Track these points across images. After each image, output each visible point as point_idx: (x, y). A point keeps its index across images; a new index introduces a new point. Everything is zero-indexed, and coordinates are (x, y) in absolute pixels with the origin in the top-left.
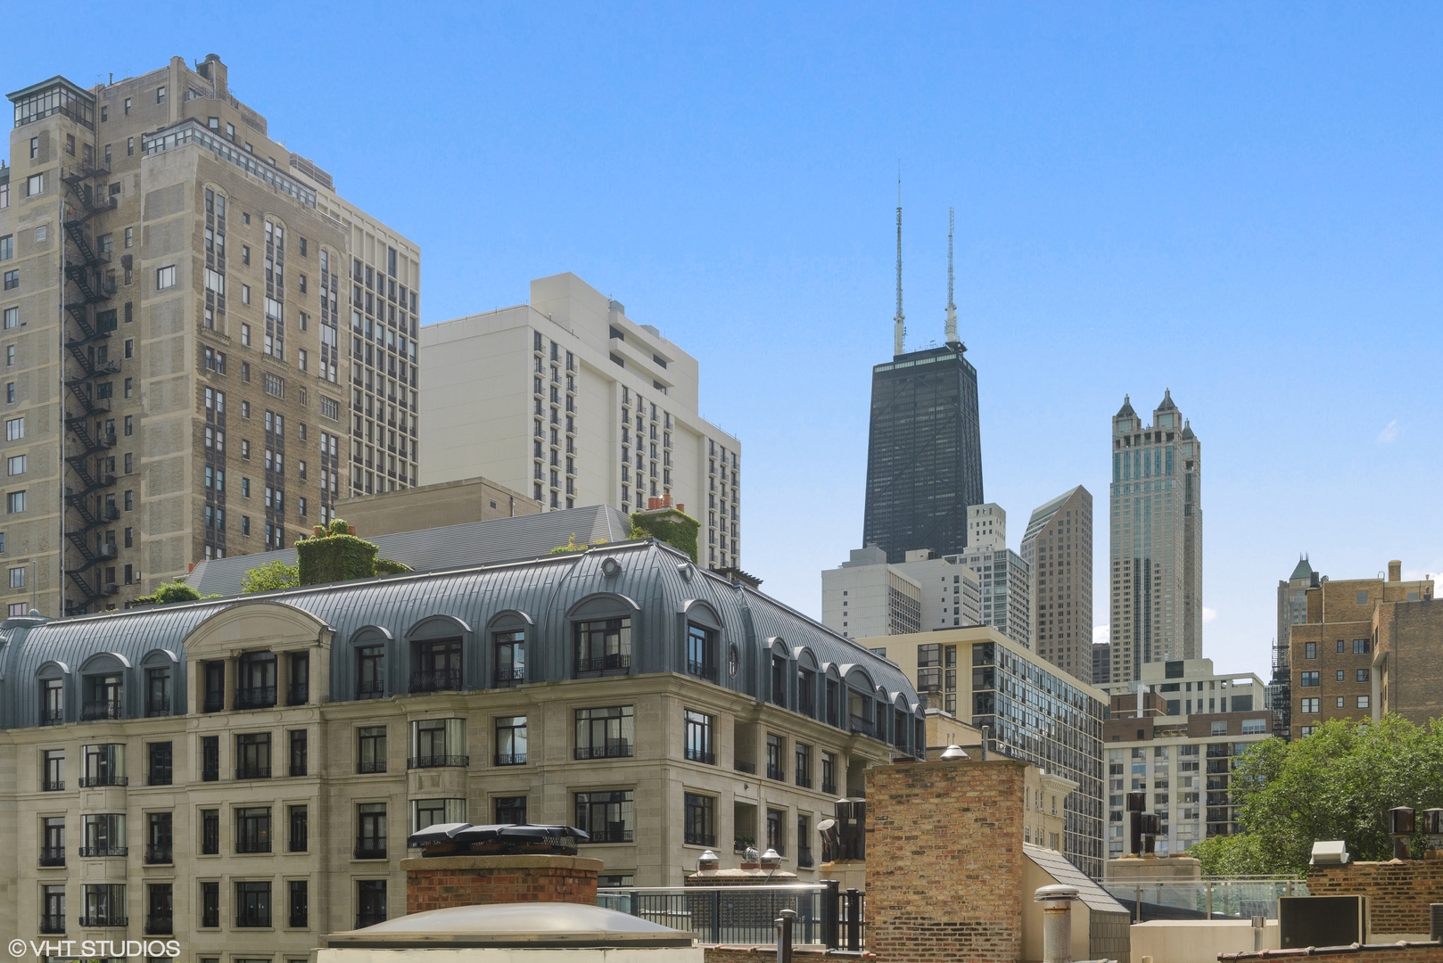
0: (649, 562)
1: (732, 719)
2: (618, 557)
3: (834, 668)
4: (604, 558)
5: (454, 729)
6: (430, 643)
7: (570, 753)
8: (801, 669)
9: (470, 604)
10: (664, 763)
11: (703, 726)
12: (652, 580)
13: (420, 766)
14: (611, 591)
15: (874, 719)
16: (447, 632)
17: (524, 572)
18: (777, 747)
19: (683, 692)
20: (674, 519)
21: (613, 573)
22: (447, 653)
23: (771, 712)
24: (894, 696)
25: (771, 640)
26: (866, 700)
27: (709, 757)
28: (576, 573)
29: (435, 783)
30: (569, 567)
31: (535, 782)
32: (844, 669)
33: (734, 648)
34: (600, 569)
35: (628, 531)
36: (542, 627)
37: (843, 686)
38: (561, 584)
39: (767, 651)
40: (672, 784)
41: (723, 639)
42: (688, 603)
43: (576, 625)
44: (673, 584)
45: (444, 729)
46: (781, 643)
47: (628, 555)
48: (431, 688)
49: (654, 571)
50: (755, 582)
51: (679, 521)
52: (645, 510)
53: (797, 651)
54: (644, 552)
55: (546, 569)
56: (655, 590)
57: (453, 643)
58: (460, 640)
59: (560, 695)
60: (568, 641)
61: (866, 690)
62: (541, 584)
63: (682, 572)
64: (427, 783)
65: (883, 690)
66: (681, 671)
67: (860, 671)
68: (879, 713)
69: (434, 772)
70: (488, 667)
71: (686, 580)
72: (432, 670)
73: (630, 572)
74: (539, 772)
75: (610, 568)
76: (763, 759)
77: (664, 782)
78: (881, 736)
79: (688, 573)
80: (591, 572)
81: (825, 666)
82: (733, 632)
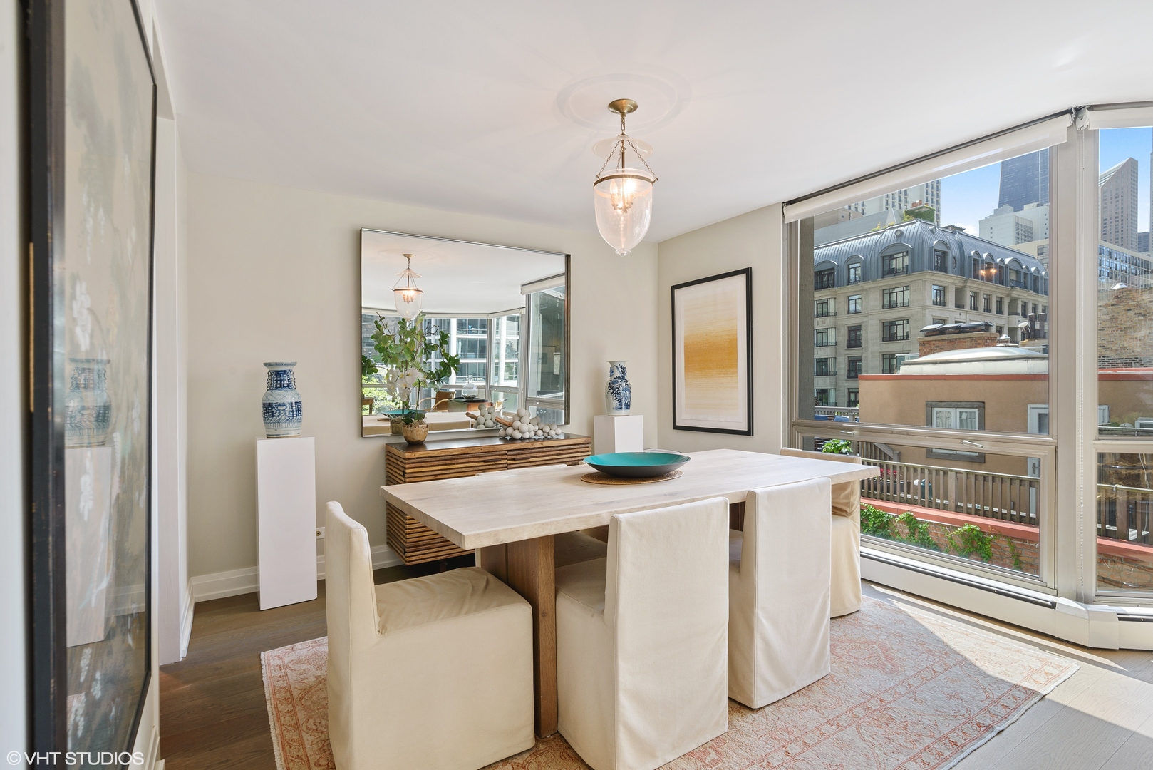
0: (916, 228)
1: (954, 287)
2: (902, 229)
3: (1002, 261)
4: (896, 230)
5: (831, 302)
6: (821, 272)
7: (881, 307)
8: (986, 263)
9: (837, 255)
10: (924, 307)
11: (940, 291)
12: (918, 235)
13: (817, 317)
14: (899, 242)
15: (1022, 280)
16: (829, 266)
17: (860, 240)
18: (975, 296)
19: (932, 278)
20: (924, 210)
21: (900, 235)
22: (829, 275)
23: (972, 283)
24: (1033, 269)
25: (972, 253)
26: (1017, 272)
27: (943, 303)
28: (883, 237)
29: (823, 323)
30: (880, 235)
31: (865, 319)
32: (1007, 261)
33: (954, 258)
34: (894, 234)
35: (902, 218)
36: (868, 260)
37: (1007, 268)
38: (876, 243)
39: (970, 257)
40: (927, 316)
41: (950, 255)
42: (935, 243)
43: (883, 257)
44: (928, 236)
45: (827, 303)
46: (977, 253)
47: (906, 227)
48: (822, 288)
49: (919, 232)
50: (962, 229)
51: (926, 210)
52: (910, 207)
53: (985, 255)
54: (914, 225)
55: (869, 238)
56: (919, 239)
57: (831, 271)
58: (834, 269)
59: (876, 285)
60: (880, 264)
61: (1019, 269)
62: (867, 244)
63: (931, 231)
64: (820, 323)
65: (1027, 268)
66: (931, 270)
67: (1016, 261)
68: (1025, 278)
69: (823, 319)
70: (845, 277)
71: (933, 233)
72: (822, 282)
73: (908, 234)
74: (867, 315)
75: (898, 233)
76: (968, 301)
77: (924, 315)
78: (1026, 287)
79: (934, 231)
80: (890, 236)
81: (998, 260)
82: (955, 252)
